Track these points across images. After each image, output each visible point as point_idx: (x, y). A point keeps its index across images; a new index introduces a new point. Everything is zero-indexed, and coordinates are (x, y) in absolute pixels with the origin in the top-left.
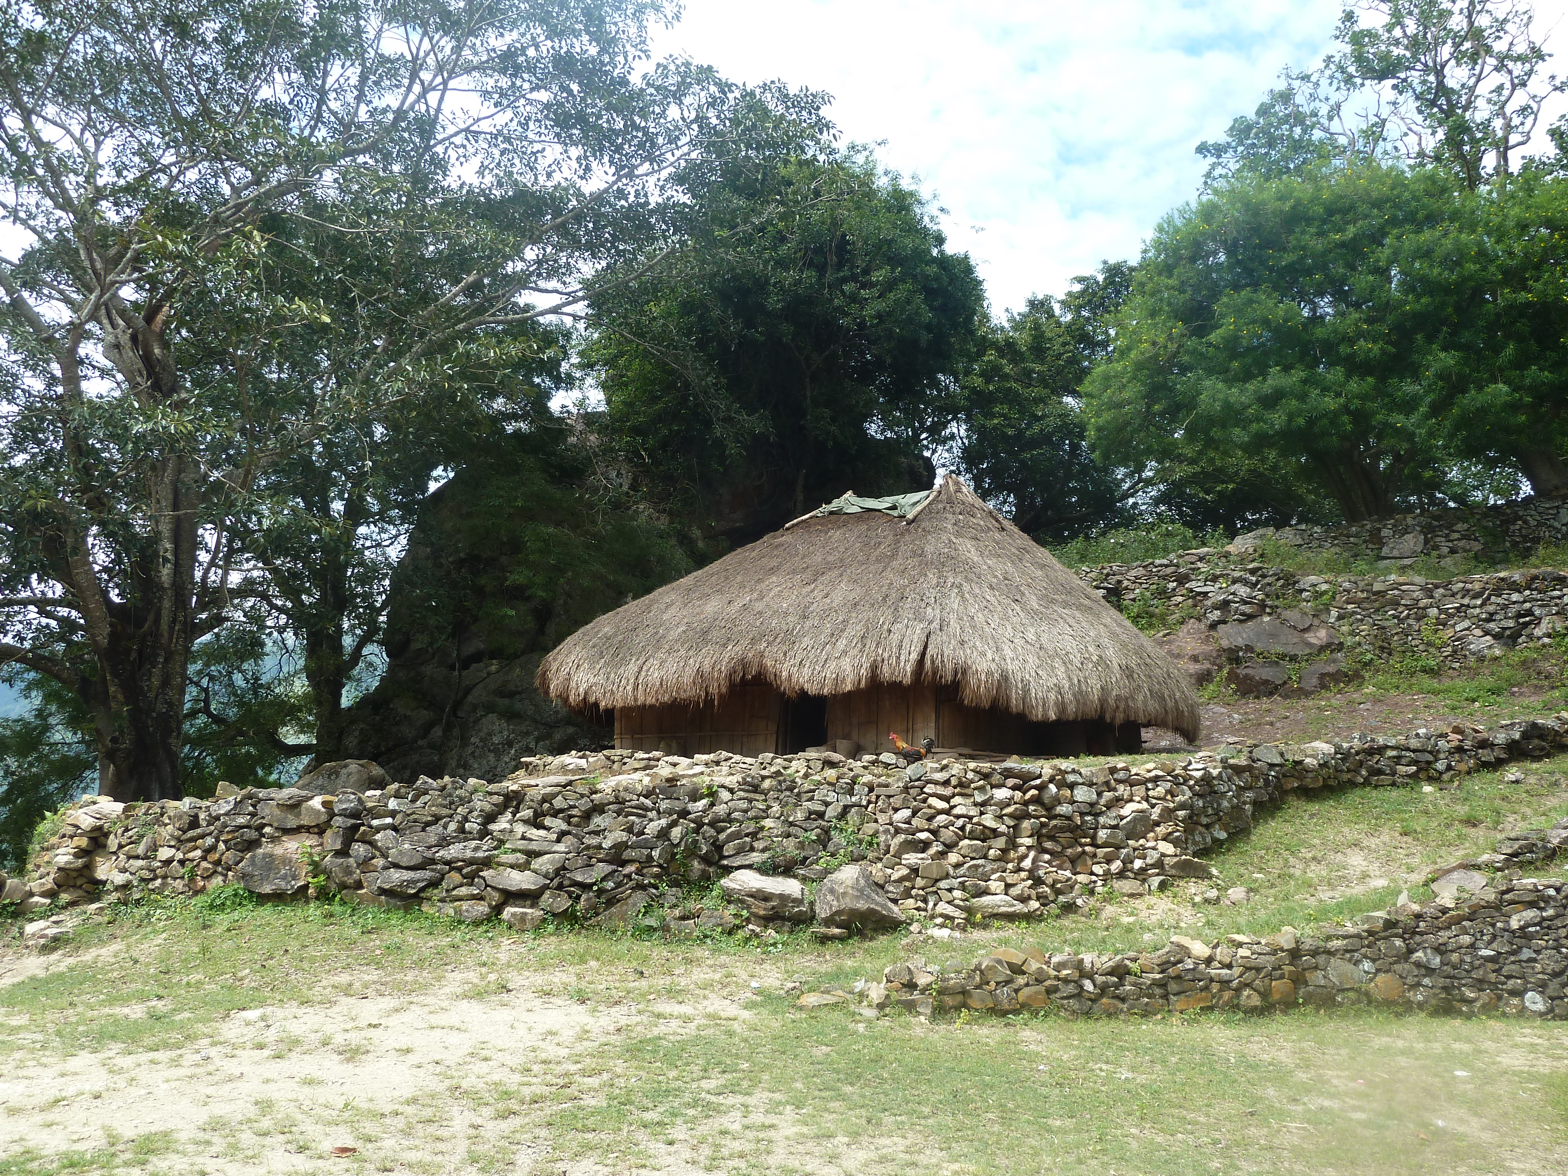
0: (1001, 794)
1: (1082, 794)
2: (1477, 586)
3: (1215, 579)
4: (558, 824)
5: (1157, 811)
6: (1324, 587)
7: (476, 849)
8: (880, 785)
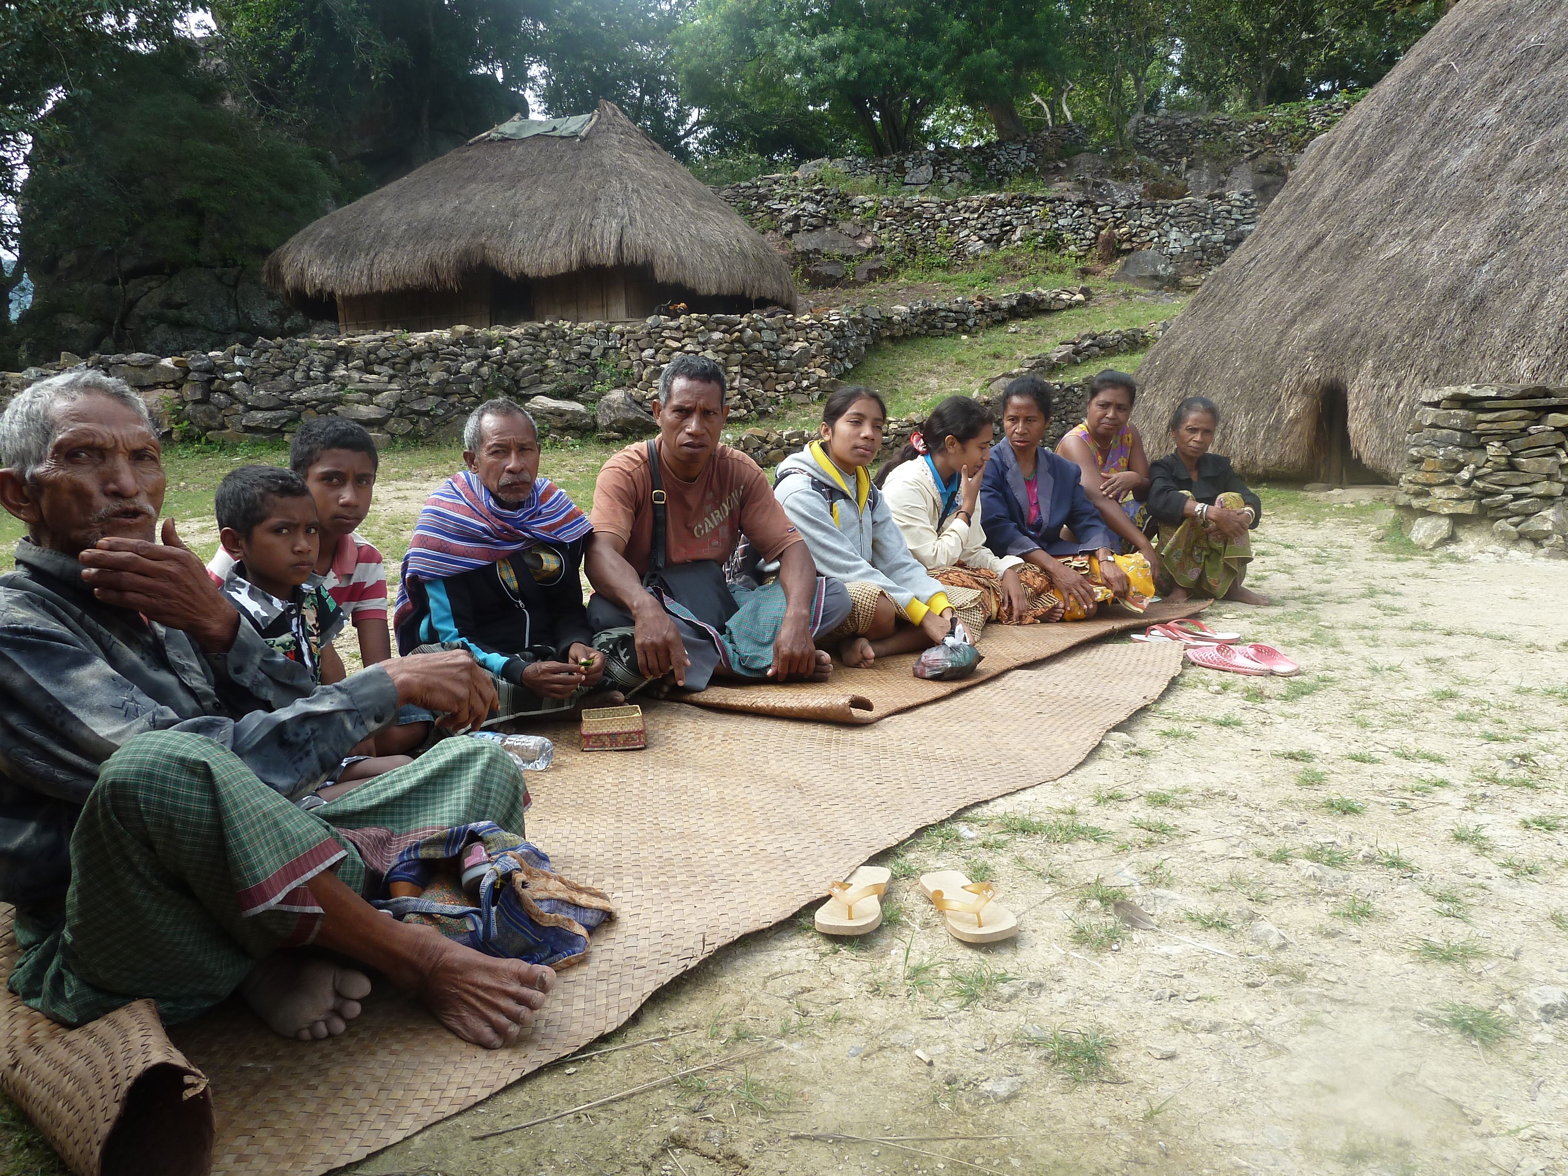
0: (717, 336)
1: (767, 336)
2: (975, 204)
3: (787, 198)
4: (386, 370)
5: (814, 347)
6: (870, 204)
7: (326, 390)
8: (629, 332)
